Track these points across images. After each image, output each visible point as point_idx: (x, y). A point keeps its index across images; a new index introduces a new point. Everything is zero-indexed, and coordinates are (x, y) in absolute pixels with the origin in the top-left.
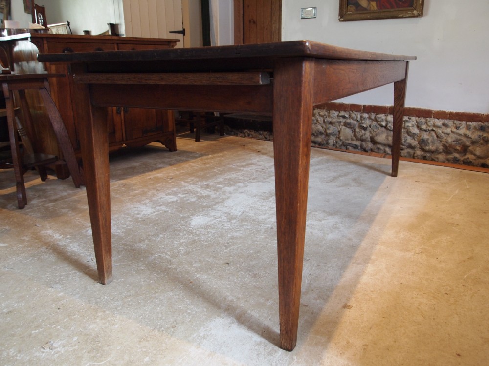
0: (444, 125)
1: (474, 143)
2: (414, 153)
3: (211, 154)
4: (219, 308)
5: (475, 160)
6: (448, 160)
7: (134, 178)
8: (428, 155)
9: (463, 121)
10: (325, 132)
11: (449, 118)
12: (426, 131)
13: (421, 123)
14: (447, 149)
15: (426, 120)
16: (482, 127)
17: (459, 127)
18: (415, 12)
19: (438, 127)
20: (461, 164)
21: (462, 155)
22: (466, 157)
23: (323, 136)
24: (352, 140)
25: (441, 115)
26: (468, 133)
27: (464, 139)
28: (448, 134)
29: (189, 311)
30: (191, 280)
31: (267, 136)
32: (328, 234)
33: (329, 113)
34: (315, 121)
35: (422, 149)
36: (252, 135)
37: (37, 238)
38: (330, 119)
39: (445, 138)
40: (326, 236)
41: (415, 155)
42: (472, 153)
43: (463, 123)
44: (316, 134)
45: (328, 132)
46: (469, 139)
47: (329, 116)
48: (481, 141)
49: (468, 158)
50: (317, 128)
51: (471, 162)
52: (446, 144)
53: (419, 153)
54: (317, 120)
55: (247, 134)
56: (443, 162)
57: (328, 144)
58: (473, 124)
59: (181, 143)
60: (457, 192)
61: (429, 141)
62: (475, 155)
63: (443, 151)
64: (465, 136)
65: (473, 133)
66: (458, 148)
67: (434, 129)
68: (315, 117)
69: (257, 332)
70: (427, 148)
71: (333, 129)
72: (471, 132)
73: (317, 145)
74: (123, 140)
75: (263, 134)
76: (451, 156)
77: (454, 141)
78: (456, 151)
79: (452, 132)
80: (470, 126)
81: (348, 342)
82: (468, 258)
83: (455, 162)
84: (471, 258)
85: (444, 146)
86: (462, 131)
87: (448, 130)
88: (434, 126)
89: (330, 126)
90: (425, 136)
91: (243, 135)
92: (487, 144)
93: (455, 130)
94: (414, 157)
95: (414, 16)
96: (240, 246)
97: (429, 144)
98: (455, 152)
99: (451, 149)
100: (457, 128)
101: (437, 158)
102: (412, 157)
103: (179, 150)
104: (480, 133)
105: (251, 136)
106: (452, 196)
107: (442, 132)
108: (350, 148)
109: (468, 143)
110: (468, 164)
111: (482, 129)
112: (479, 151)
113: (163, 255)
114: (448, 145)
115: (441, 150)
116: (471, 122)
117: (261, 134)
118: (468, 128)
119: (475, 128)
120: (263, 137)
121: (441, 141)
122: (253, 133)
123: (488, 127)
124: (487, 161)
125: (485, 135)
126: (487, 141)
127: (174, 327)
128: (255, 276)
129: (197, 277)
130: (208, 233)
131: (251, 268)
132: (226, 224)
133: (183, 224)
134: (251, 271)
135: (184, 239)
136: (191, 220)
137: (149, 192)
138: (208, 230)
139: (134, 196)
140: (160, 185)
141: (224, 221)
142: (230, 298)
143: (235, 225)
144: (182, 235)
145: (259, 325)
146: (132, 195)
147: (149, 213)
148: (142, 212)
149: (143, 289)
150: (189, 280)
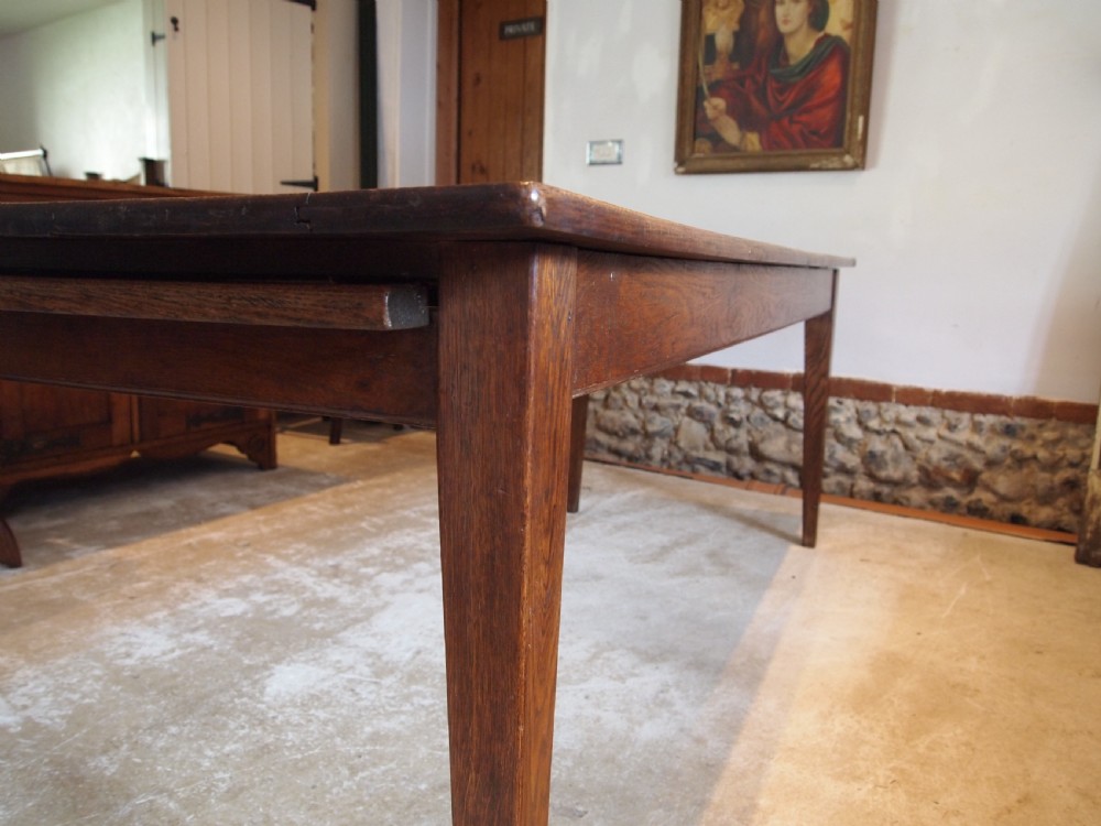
0: (922, 420)
1: (991, 463)
2: (853, 486)
3: (361, 479)
5: (995, 504)
6: (933, 503)
7: (145, 543)
8: (885, 490)
9: (964, 411)
10: (644, 427)
11: (933, 405)
12: (878, 433)
13: (866, 415)
14: (930, 479)
15: (879, 408)
16: (1008, 426)
17: (955, 427)
18: (848, 159)
19: (907, 425)
20: (964, 515)
21: (966, 492)
22: (973, 497)
23: (639, 439)
24: (706, 448)
25: (912, 396)
26: (977, 440)
27: (968, 455)
28: (931, 442)
32: (640, 724)
33: (652, 384)
34: (620, 403)
35: (872, 477)
38: (654, 400)
39: (924, 451)
40: (637, 728)
41: (856, 489)
42: (988, 488)
43: (966, 417)
44: (621, 434)
45: (651, 428)
46: (979, 456)
47: (652, 392)
48: (1009, 461)
49: (979, 500)
50: (624, 419)
51: (986, 509)
52: (926, 465)
53: (864, 484)
54: (625, 401)
56: (921, 508)
57: (649, 457)
58: (988, 420)
59: (291, 447)
60: (963, 591)
61: (888, 457)
62: (995, 493)
63: (921, 482)
64: (971, 446)
65: (988, 441)
66: (955, 475)
67: (898, 429)
68: (620, 392)
70: (883, 474)
71: (663, 423)
72: (984, 438)
73: (624, 460)
74: (132, 442)
76: (938, 495)
77: (945, 459)
78: (950, 482)
79: (940, 437)
80: (980, 423)
82: (1019, 801)
83: (948, 509)
84: (1025, 800)
85: (922, 469)
86: (964, 435)
87: (931, 433)
88: (898, 421)
89: (654, 414)
90: (877, 445)
92: (1021, 467)
93: (945, 433)
94: (852, 495)
95: (845, 168)
96: (393, 765)
97: (886, 464)
98: (948, 485)
99: (939, 478)
100: (952, 427)
101: (908, 499)
102: (847, 493)
103: (283, 466)
104: (1005, 442)
106: (953, 603)
107: (918, 438)
108: (702, 469)
109: (978, 464)
110: (978, 513)
111: (1009, 431)
112: (1003, 483)
114: (930, 468)
115: (915, 480)
116: (984, 414)
118: (977, 427)
119: (993, 429)
121: (914, 459)
123: (1023, 428)
124: (1024, 509)
125: (1017, 446)
126: (1020, 461)
130: (310, 721)
132: (364, 692)
133: (245, 689)
135: (235, 743)
136: (271, 676)
137: (174, 586)
138: (312, 712)
139: (132, 598)
140: (209, 565)
141: (361, 682)
143: (390, 694)
144: (232, 726)
146: (124, 596)
147: (156, 654)
148: (139, 648)
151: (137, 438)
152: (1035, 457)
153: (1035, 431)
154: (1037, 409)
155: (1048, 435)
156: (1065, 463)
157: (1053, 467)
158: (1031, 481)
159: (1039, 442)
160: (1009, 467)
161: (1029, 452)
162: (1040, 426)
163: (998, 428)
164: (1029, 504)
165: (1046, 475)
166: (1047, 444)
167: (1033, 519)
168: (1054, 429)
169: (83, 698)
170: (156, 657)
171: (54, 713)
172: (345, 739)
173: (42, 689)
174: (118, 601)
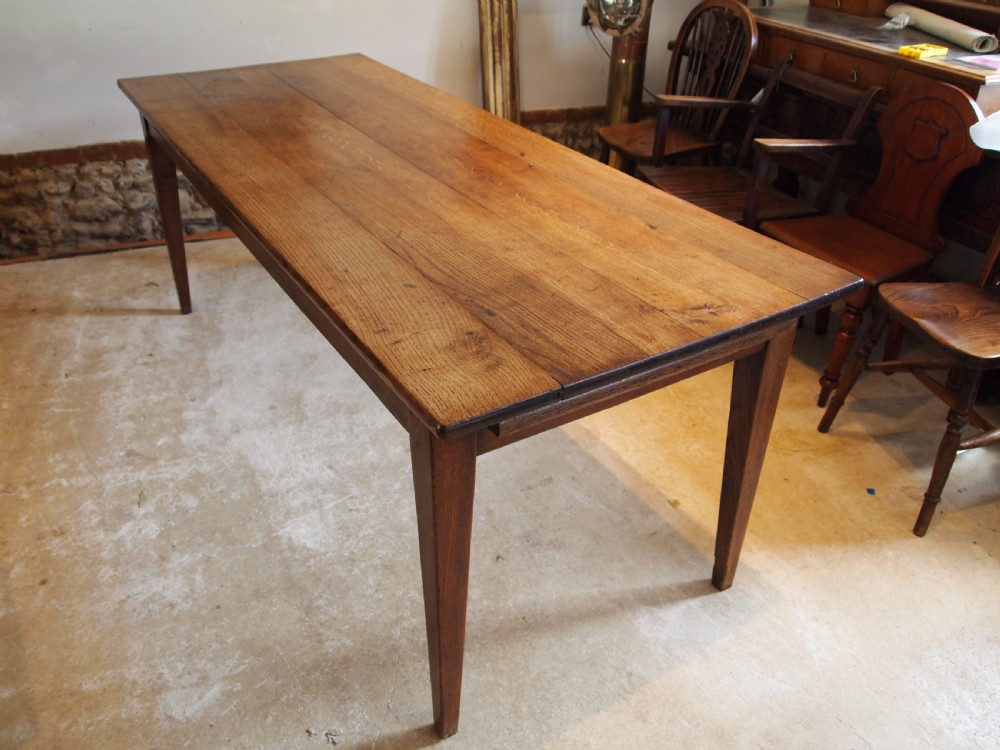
4: (612, 612)
10: (126, 206)
23: (121, 218)
24: (193, 209)
30: (520, 616)
33: (124, 166)
34: (93, 190)
38: (131, 179)
44: (103, 218)
45: (134, 206)
47: (126, 173)
50: (103, 205)
54: (98, 187)
57: (140, 231)
68: (91, 181)
69: (680, 598)
71: (145, 198)
73: (113, 243)
89: (134, 192)
108: (196, 228)
127: (630, 674)
128: (556, 545)
129: (514, 607)
130: (371, 539)
131: (531, 540)
132: (358, 506)
133: (297, 556)
134: (539, 543)
135: (367, 578)
136: (290, 539)
137: (49, 552)
138: (361, 535)
139: (43, 582)
140: (27, 520)
141: (344, 503)
142: (595, 591)
143: (373, 497)
144: (344, 574)
145: (669, 590)
146: (32, 587)
147: (186, 589)
148: (164, 597)
149: (505, 683)
150: (517, 618)
169: (222, 642)
170: (192, 590)
171: (231, 662)
172: (407, 531)
173: (180, 666)
174: (41, 593)
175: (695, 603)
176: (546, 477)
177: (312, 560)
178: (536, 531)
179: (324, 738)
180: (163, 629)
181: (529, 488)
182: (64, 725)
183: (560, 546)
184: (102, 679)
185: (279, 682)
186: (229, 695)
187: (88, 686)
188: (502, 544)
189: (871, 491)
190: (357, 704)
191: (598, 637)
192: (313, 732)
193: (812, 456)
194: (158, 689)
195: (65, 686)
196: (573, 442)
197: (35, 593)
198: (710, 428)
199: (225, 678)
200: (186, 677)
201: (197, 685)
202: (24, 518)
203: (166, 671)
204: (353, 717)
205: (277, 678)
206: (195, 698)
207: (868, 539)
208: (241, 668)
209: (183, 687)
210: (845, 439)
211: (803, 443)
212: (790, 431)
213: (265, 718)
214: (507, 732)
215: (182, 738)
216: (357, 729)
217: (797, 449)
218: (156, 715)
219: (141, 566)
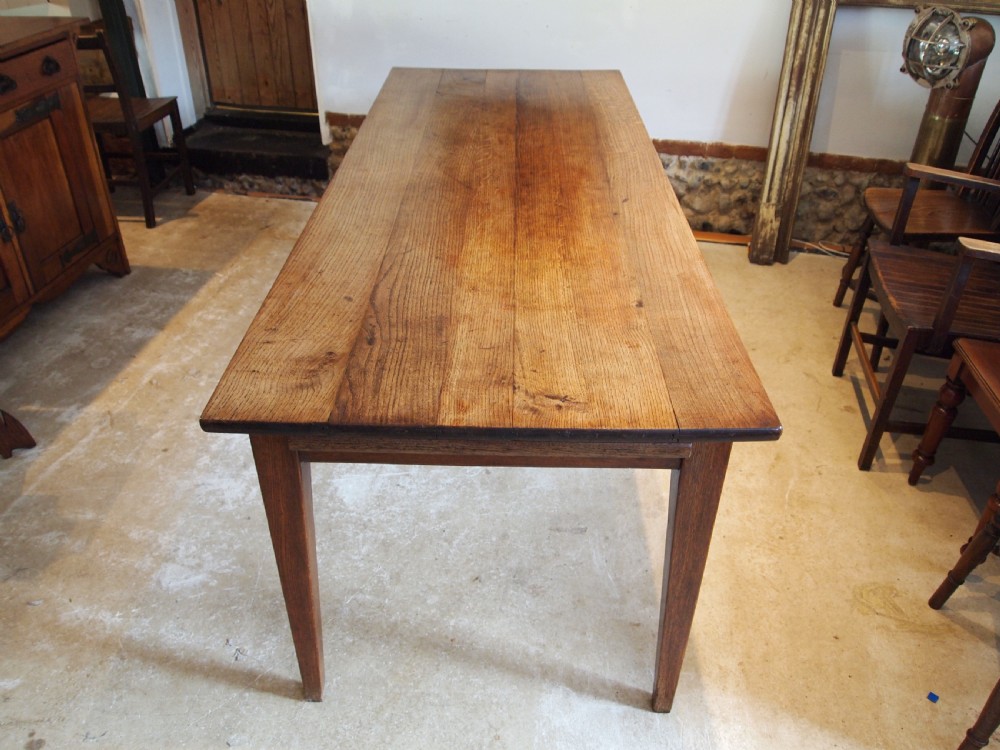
1: (691, 189)
3: (219, 271)
4: (532, 676)
5: (693, 216)
9: (674, 154)
16: (703, 164)
26: (682, 174)
27: (676, 184)
29: (495, 700)
30: (451, 637)
31: (296, 186)
36: (259, 185)
37: (70, 638)
43: (675, 158)
46: (682, 184)
48: (702, 187)
55: (246, 185)
58: (690, 160)
62: (693, 209)
64: (677, 178)
65: (689, 174)
69: (607, 697)
72: (686, 172)
75: (284, 181)
80: (684, 162)
81: (720, 668)
86: (673, 170)
91: (236, 185)
92: (710, 191)
96: (466, 531)
100: (666, 166)
103: (134, 268)
104: (700, 174)
105: (256, 187)
109: (681, 190)
111: (704, 167)
112: (698, 202)
113: (360, 597)
116: (687, 156)
117: (280, 183)
118: (682, 165)
119: (693, 166)
120: (287, 189)
122: (261, 181)
123: (713, 164)
124: (710, 218)
125: (708, 176)
126: (709, 186)
127: (497, 738)
128: (535, 591)
129: (454, 627)
130: (393, 516)
131: (518, 578)
132: (407, 485)
133: (330, 505)
134: (523, 583)
135: (363, 545)
136: (336, 489)
137: (185, 430)
138: (388, 509)
139: (165, 450)
140: (191, 402)
141: (398, 477)
142: (533, 650)
143: (424, 481)
144: (350, 534)
145: (604, 685)
146: (157, 450)
147: (241, 496)
148: (223, 494)
149: (390, 685)
150: (447, 637)
151: (32, 292)
152: (719, 183)
153: (720, 166)
154: (723, 152)
155: (729, 169)
156: (738, 186)
157: (729, 190)
158: (716, 199)
159: (723, 173)
160: (702, 191)
161: (715, 180)
162: (724, 163)
163: (697, 165)
164: (713, 214)
165: (726, 196)
166: (727, 175)
167: (716, 225)
168: (733, 164)
169: (230, 545)
170: (244, 498)
171: (224, 563)
172: (425, 522)
173: (194, 548)
174: (158, 457)
175: (617, 709)
176: (583, 527)
177: (338, 513)
178: (530, 571)
179: (234, 651)
180: (204, 517)
181: (558, 530)
182: (101, 554)
183: (538, 594)
184: (144, 534)
185: (240, 594)
186: (204, 585)
187: (134, 535)
188: (491, 568)
189: (933, 698)
190: (274, 639)
191: (502, 690)
192: (230, 642)
193: (893, 627)
194: (168, 559)
195: (123, 528)
196: (637, 505)
197: (155, 456)
198: (797, 548)
199: (211, 572)
200: (190, 559)
201: (192, 568)
202: (188, 400)
203: (182, 548)
204: (265, 647)
205: (241, 591)
206: (183, 577)
207: (878, 745)
208: (228, 570)
209: (183, 565)
210: (957, 627)
211: (897, 609)
212: (892, 589)
213: (211, 615)
214: (358, 724)
215: (154, 601)
216: (259, 658)
217: (882, 611)
218: (153, 576)
219: (228, 465)
